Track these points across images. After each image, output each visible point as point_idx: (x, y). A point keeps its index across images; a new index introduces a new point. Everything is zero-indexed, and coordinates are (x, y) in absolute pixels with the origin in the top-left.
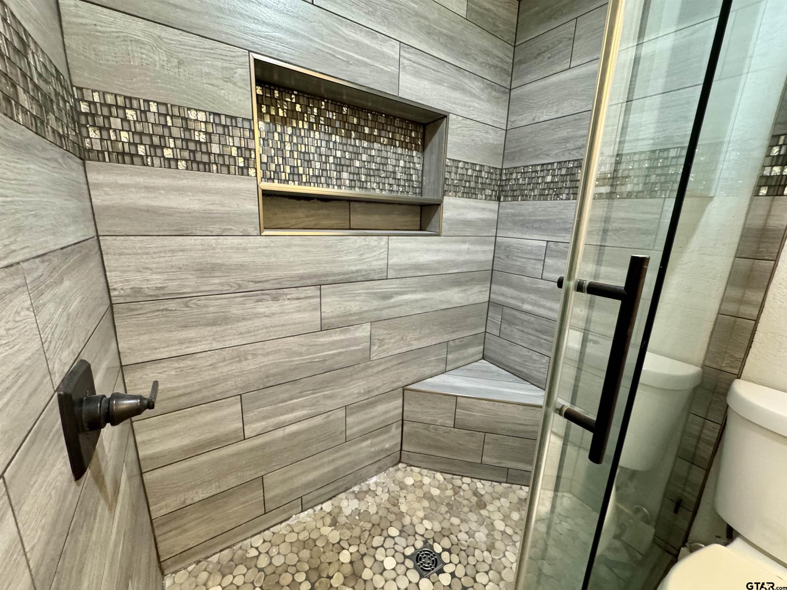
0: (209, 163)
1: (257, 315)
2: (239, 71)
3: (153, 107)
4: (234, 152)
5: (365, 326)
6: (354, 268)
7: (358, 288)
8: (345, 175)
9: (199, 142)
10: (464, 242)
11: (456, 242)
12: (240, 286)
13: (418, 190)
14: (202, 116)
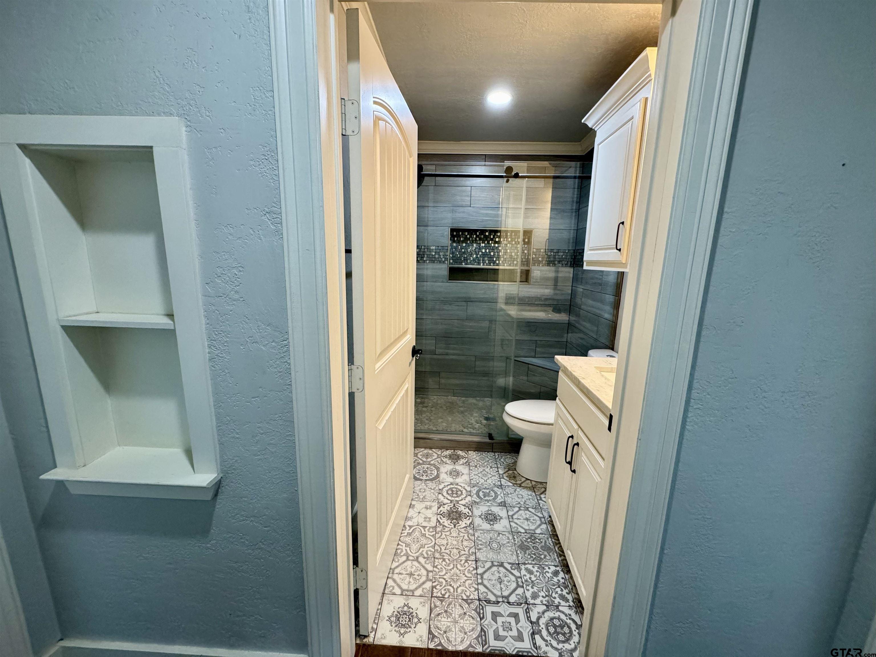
0: (434, 261)
1: (443, 310)
2: (445, 233)
3: (423, 247)
4: (442, 257)
5: (486, 322)
6: (482, 296)
7: (484, 305)
8: (486, 259)
9: (433, 255)
10: (546, 288)
11: (542, 288)
12: (439, 299)
13: (525, 263)
14: (434, 248)
